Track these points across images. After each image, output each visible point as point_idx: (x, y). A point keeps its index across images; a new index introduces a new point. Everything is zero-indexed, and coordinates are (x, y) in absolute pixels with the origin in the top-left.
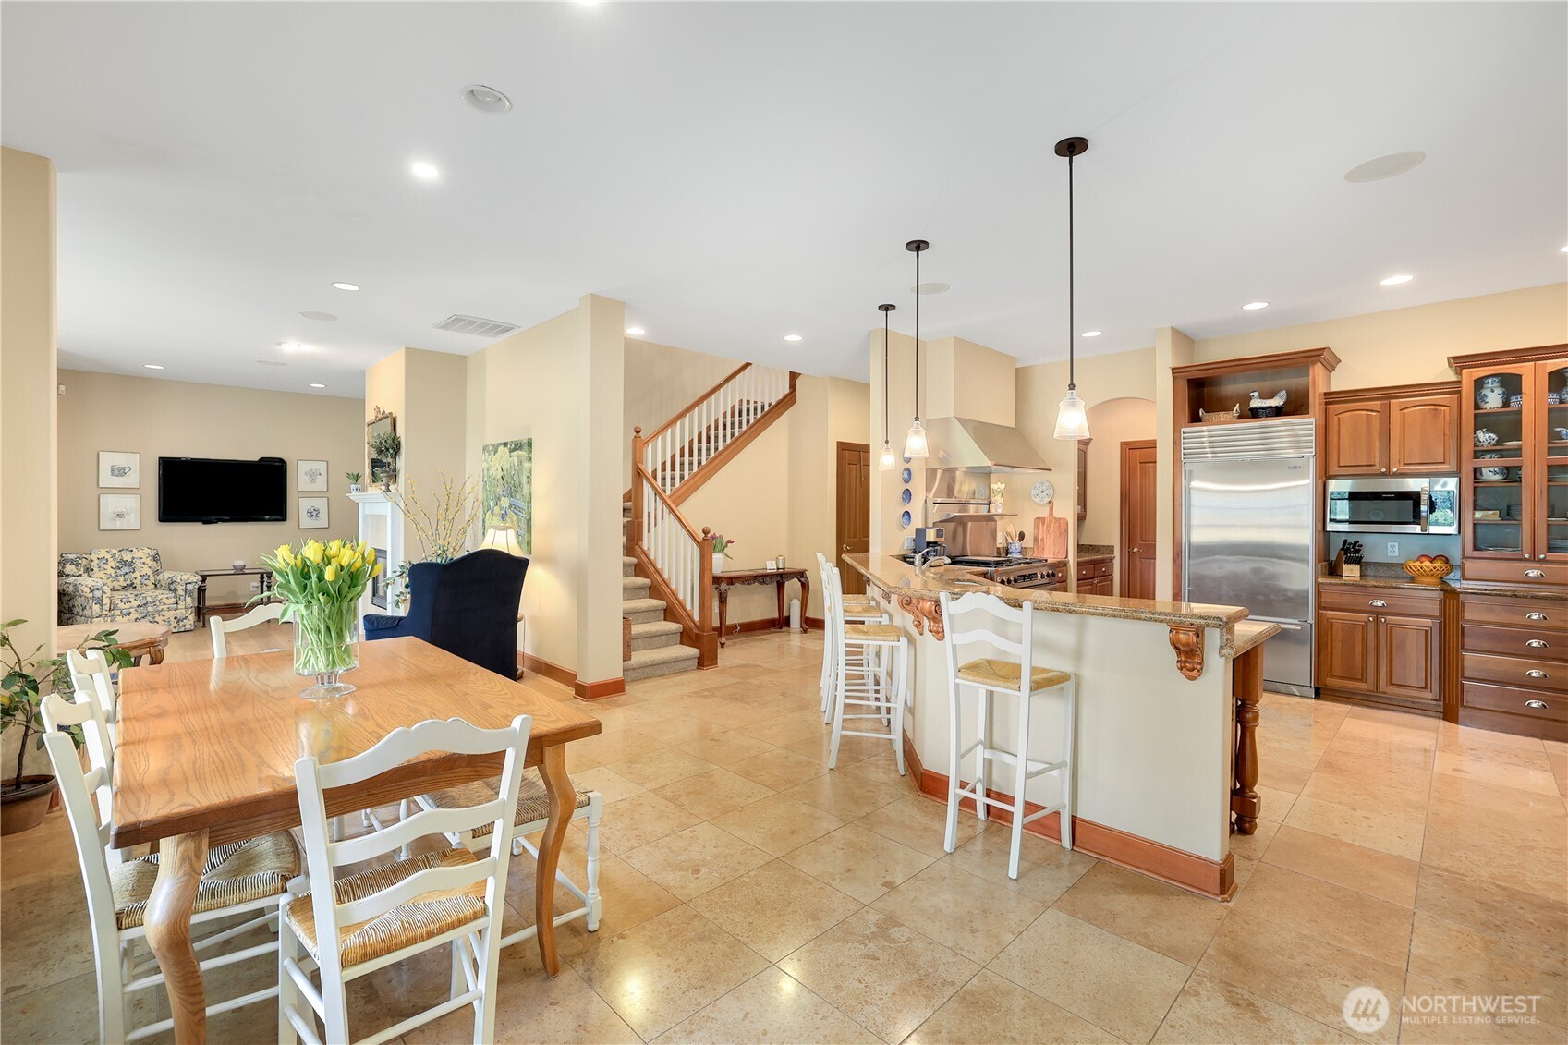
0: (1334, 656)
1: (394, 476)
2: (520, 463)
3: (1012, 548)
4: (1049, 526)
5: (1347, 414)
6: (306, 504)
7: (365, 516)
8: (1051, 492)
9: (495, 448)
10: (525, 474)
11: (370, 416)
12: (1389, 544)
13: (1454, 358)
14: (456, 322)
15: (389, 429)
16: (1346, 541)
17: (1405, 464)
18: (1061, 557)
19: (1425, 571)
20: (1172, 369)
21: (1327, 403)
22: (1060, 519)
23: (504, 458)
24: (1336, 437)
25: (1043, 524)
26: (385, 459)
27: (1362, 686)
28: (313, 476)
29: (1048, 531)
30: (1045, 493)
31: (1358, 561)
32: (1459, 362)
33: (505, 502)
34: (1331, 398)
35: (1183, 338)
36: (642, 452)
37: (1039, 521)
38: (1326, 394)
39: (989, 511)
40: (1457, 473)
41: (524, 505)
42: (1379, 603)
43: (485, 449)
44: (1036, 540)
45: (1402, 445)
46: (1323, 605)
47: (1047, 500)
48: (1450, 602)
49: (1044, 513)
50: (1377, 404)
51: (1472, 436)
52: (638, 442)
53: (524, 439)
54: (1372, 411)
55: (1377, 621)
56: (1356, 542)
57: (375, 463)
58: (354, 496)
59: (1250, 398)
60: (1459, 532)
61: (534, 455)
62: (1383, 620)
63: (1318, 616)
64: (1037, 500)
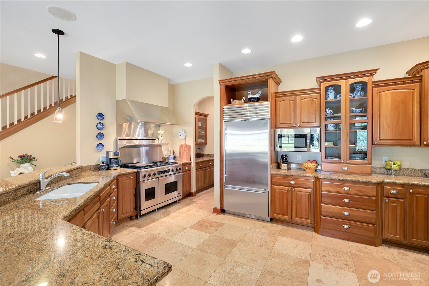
0: (276, 205)
3: (170, 157)
4: (185, 148)
5: (283, 102)
8: (185, 135)
12: (298, 155)
13: (318, 78)
16: (282, 155)
17: (302, 123)
18: (188, 161)
19: (309, 167)
20: (220, 81)
21: (276, 97)
22: (188, 145)
24: (279, 111)
25: (183, 147)
27: (286, 218)
29: (184, 150)
30: (183, 135)
31: (287, 163)
32: (321, 80)
34: (277, 95)
35: (223, 68)
37: (181, 146)
38: (275, 93)
39: (158, 143)
40: (319, 126)
42: (292, 182)
44: (180, 153)
45: (301, 115)
46: (273, 183)
47: (184, 137)
48: (317, 182)
49: (183, 143)
50: (292, 98)
51: (325, 111)
54: (291, 100)
55: (292, 189)
56: (286, 155)
59: (248, 94)
60: (320, 151)
62: (294, 189)
63: (271, 188)
64: (181, 137)
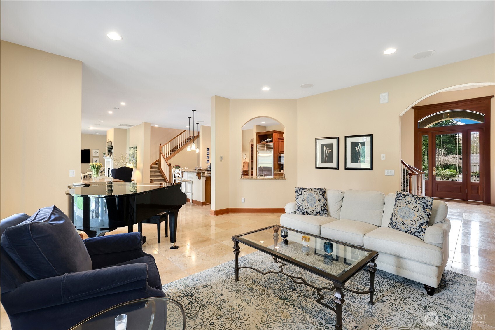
1: (112, 153)
2: (135, 151)
6: (94, 159)
7: (107, 162)
9: (131, 148)
10: (135, 153)
11: (107, 141)
14: (122, 125)
15: (111, 144)
18: (247, 170)
20: (256, 133)
21: (279, 140)
23: (132, 150)
26: (110, 150)
28: (96, 153)
29: (245, 164)
30: (245, 156)
33: (132, 158)
36: (161, 148)
38: (278, 138)
41: (135, 159)
43: (129, 148)
44: (243, 166)
47: (245, 158)
49: (245, 161)
52: (161, 146)
53: (135, 146)
57: (108, 151)
58: (104, 157)
59: (267, 139)
61: (137, 150)
